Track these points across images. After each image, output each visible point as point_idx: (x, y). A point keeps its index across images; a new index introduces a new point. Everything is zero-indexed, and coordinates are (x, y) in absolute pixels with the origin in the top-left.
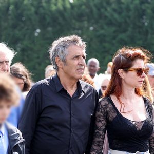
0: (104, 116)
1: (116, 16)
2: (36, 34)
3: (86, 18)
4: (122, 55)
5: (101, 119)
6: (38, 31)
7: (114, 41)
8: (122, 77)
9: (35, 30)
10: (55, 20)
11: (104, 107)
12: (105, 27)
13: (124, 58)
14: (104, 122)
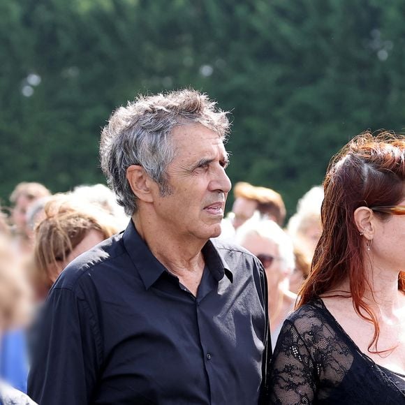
0: (306, 370)
1: (286, 29)
2: (27, 92)
3: (187, 37)
4: (368, 161)
5: (296, 380)
6: (34, 79)
7: (279, 113)
8: (367, 233)
9: (24, 76)
10: (86, 44)
11: (307, 337)
12: (251, 65)
13: (373, 171)
14: (306, 389)
